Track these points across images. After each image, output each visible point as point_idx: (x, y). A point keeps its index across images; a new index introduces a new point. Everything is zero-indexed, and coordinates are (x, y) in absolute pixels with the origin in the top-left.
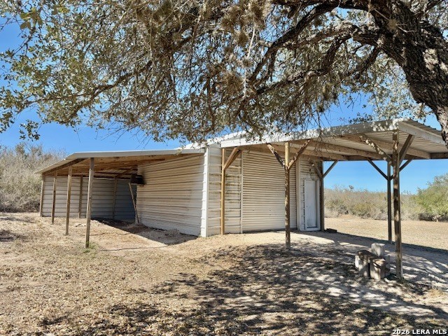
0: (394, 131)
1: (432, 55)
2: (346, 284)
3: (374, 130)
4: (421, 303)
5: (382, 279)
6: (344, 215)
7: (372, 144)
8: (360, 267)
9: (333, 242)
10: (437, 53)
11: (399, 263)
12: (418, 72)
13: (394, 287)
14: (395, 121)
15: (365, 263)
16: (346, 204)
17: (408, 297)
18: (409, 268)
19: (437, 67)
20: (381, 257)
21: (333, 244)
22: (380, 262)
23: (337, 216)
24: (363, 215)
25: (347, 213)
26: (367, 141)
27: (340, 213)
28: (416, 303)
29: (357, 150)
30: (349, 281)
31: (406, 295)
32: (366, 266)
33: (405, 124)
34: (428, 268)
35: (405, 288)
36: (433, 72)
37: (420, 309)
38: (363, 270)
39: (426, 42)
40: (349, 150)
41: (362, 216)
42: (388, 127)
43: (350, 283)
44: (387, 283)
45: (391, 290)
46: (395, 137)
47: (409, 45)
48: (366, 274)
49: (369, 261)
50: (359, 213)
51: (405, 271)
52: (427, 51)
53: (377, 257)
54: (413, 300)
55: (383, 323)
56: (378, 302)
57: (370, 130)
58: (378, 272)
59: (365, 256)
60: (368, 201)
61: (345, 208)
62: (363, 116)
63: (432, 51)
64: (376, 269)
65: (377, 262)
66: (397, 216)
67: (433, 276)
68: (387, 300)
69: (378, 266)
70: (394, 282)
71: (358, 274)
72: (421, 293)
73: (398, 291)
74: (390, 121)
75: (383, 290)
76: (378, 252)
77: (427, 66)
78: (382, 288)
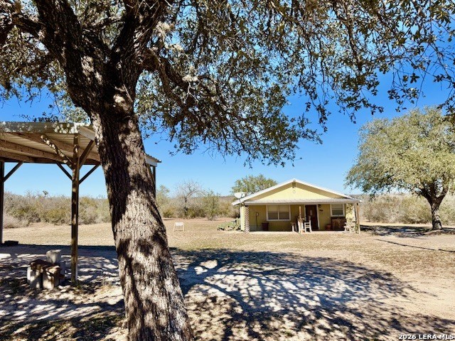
0: (75, 134)
1: (89, 62)
2: (12, 303)
3: (56, 131)
4: (90, 302)
5: (56, 287)
6: (35, 224)
7: (53, 146)
8: (31, 279)
9: (9, 255)
10: (94, 61)
11: (73, 267)
12: (76, 76)
13: (67, 292)
14: (76, 124)
15: (37, 274)
16: (38, 211)
17: (79, 299)
18: (86, 270)
19: (92, 75)
20: (55, 264)
21: (9, 258)
22: (53, 270)
23: (27, 225)
24: (57, 222)
25: (39, 221)
26: (48, 142)
27: (31, 221)
28: (86, 303)
29: (44, 152)
30: (16, 298)
31: (78, 298)
32: (38, 277)
33: (86, 129)
34: (105, 266)
35: (78, 291)
36: (89, 79)
37: (89, 308)
38: (35, 282)
39: (85, 49)
40: (34, 151)
41: (55, 222)
42: (69, 129)
43: (18, 300)
44: (61, 290)
45: (63, 297)
46: (76, 141)
47: (69, 47)
48: (38, 286)
49: (42, 270)
50: (53, 220)
51: (81, 274)
52: (85, 57)
53: (51, 265)
54: (83, 300)
55: (46, 335)
56: (46, 313)
57: (51, 130)
58: (51, 280)
59: (39, 266)
60: (63, 207)
61: (37, 215)
62: (48, 116)
63: (90, 59)
64: (49, 277)
65: (50, 271)
66: (75, 220)
67: (107, 273)
68: (57, 308)
69: (51, 275)
70: (68, 287)
71: (28, 288)
72: (93, 292)
73: (71, 296)
74: (72, 125)
75: (55, 298)
76: (53, 258)
77: (84, 72)
78: (54, 297)
